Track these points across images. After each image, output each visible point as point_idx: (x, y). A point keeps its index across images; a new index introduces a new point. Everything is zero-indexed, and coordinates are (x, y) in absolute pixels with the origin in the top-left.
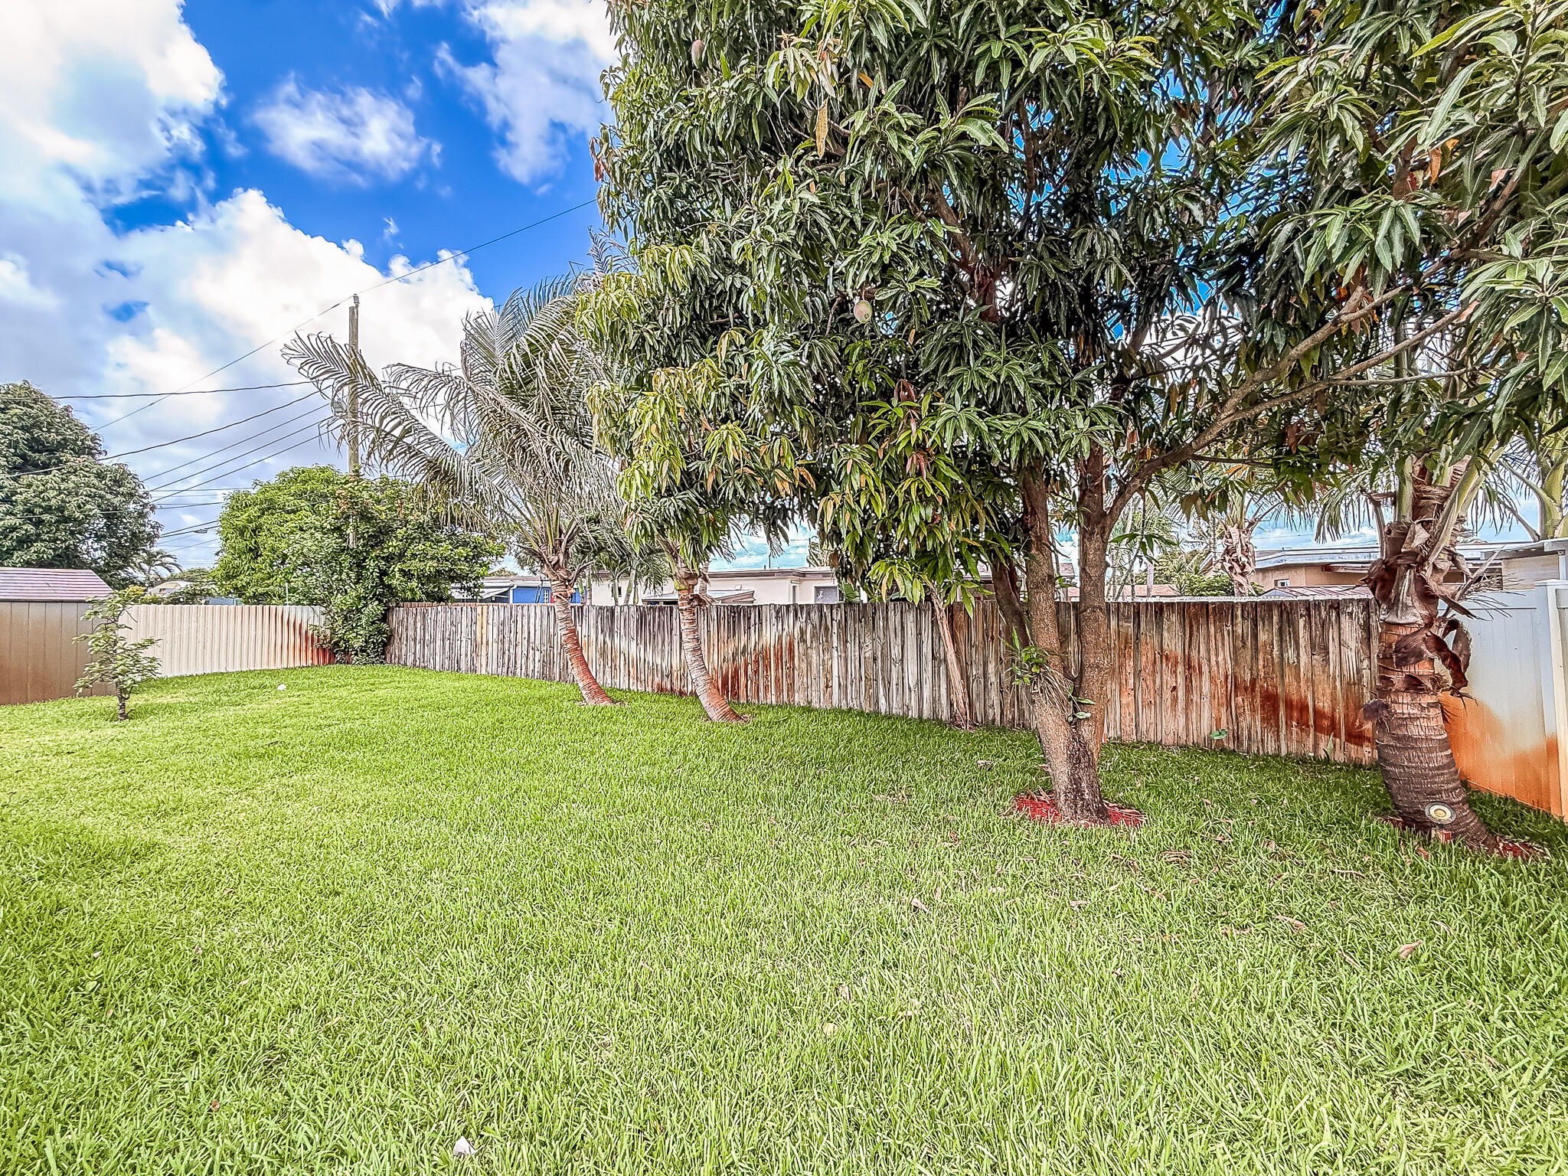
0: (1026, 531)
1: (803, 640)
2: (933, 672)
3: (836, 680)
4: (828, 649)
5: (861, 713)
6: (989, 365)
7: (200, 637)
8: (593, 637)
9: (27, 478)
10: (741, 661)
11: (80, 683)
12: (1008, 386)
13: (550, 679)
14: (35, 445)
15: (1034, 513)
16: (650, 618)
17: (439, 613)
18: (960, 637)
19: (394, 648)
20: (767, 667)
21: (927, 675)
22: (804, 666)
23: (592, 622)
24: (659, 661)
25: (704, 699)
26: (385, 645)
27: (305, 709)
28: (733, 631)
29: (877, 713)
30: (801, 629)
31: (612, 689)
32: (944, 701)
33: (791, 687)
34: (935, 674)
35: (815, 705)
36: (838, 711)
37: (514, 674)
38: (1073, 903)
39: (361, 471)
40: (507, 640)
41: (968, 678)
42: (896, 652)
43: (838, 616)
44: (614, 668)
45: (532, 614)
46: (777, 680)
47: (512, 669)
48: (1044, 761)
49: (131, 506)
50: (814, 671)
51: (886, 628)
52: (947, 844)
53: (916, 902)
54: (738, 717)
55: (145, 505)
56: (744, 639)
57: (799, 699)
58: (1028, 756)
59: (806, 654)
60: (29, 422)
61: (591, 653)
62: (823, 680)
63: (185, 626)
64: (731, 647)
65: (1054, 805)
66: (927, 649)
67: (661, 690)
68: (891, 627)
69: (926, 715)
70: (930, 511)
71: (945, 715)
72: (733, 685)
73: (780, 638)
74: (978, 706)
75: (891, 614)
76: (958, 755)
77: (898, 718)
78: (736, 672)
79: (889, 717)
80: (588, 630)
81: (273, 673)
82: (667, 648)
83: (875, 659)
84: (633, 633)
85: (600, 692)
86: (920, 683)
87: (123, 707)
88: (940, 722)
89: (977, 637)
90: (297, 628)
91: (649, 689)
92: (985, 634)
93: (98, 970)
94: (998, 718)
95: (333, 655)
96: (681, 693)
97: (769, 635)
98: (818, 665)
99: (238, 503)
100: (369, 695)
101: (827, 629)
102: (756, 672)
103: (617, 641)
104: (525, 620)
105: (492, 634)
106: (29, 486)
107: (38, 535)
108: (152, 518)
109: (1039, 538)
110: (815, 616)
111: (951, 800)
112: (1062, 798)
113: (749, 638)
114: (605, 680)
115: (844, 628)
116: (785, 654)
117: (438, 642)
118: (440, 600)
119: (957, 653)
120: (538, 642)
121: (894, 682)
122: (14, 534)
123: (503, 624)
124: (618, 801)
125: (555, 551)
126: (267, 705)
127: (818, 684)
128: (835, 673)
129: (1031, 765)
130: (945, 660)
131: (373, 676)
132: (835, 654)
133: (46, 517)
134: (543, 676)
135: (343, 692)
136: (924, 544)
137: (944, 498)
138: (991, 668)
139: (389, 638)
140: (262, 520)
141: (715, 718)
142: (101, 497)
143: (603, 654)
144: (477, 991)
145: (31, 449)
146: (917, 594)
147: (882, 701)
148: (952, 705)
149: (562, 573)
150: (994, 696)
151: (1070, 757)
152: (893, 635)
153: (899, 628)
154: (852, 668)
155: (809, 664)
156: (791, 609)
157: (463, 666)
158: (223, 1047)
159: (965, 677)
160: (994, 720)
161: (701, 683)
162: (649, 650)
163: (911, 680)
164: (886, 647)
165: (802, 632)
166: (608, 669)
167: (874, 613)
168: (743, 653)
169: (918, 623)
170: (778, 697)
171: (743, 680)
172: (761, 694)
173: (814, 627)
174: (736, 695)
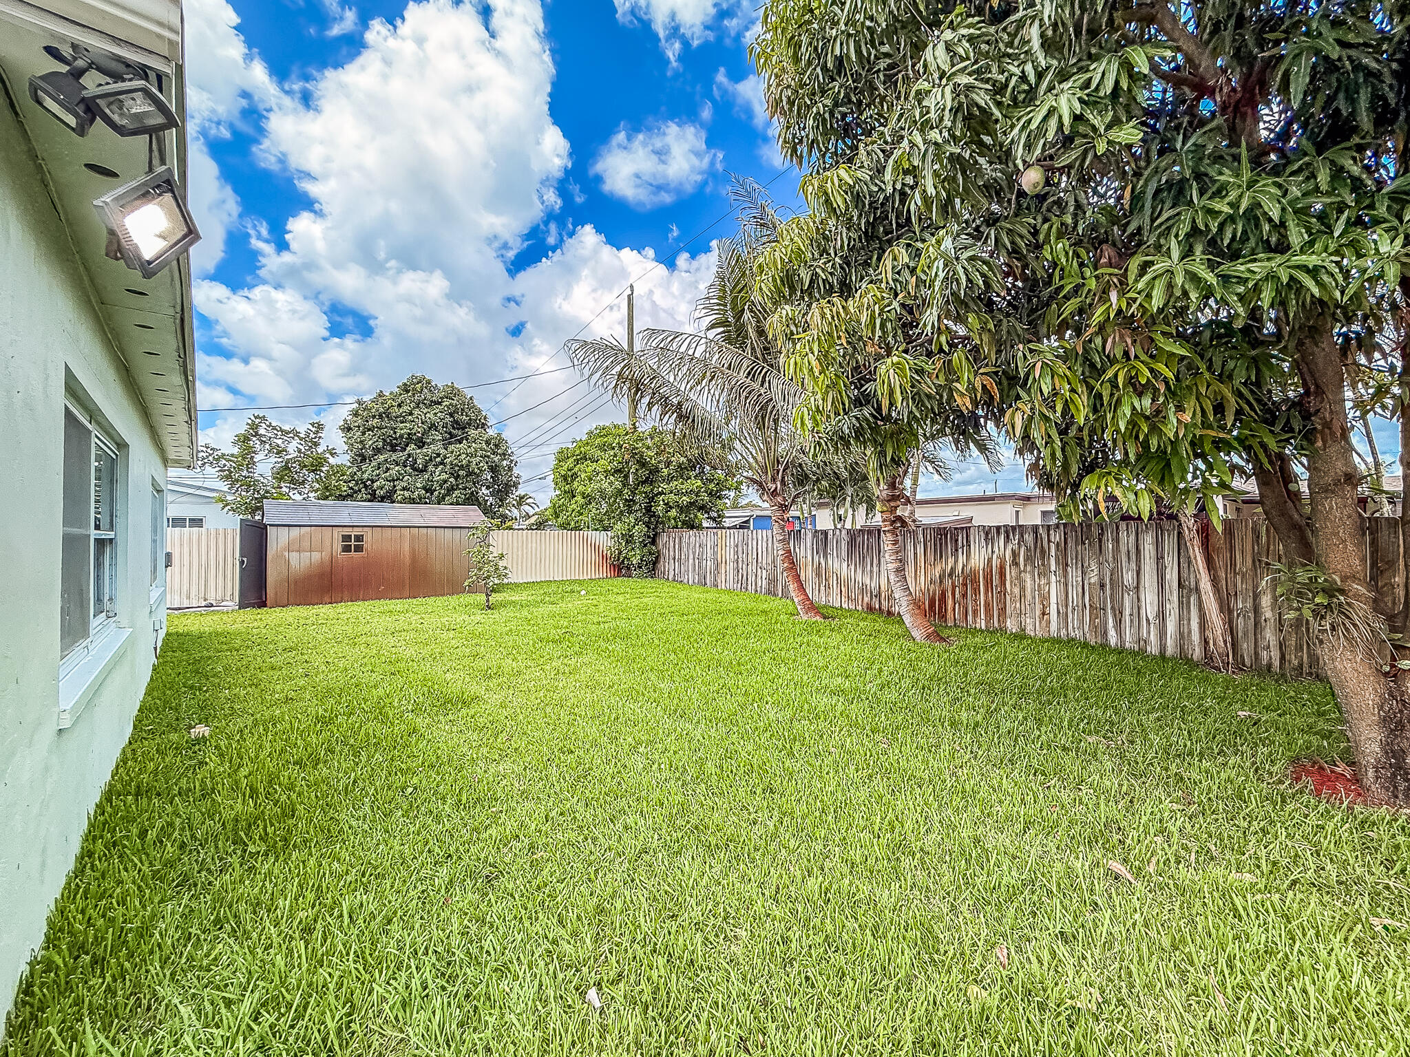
0: (1306, 416)
1: (1015, 563)
2: (1180, 603)
3: (1053, 607)
4: (1045, 572)
5: (1085, 645)
6: (1220, 192)
7: (538, 556)
8: (810, 558)
9: (451, 447)
10: (948, 583)
11: (466, 584)
12: (1253, 216)
13: (775, 595)
14: (456, 423)
15: (1320, 392)
16: (859, 540)
17: (689, 536)
18: (1219, 562)
19: (660, 565)
20: (976, 591)
21: (1172, 607)
22: (1016, 590)
23: (809, 544)
24: (868, 582)
25: (907, 619)
26: (654, 564)
27: (593, 609)
28: (940, 553)
29: (1105, 646)
30: (1013, 551)
31: (825, 606)
32: (1196, 637)
33: (1003, 611)
34: (1183, 605)
35: (1029, 631)
36: (1058, 641)
37: (747, 589)
38: (1375, 921)
39: (637, 424)
40: (740, 560)
41: (1230, 611)
42: (1129, 578)
43: (1056, 537)
44: (828, 587)
45: (760, 538)
46: (987, 605)
47: (744, 585)
48: (1343, 721)
49: (505, 463)
50: (1029, 597)
51: (1117, 549)
52: (1175, 807)
53: (1117, 867)
54: (942, 639)
55: (511, 461)
56: (951, 561)
57: (1011, 625)
58: (1321, 714)
59: (1019, 578)
60: (452, 409)
61: (807, 574)
62: (1038, 607)
63: (530, 545)
64: (938, 569)
65: (1357, 780)
66: (1172, 576)
67: (870, 609)
68: (1123, 549)
69: (1170, 651)
70: (1147, 402)
71: (1197, 654)
72: (940, 608)
73: (990, 560)
74: (1246, 648)
75: (1123, 535)
76: (1208, 702)
77: (1134, 653)
78: (943, 594)
79: (1120, 651)
80: (805, 551)
81: (580, 582)
82: (875, 569)
83: (1102, 586)
84: (844, 554)
85: (812, 607)
86: (1162, 615)
87: (488, 601)
88: (1189, 661)
89: (1244, 562)
90: (596, 548)
91: (860, 608)
92: (1256, 561)
93: (415, 780)
94: (1276, 663)
95: (620, 570)
96: (889, 613)
97: (978, 557)
98: (1033, 590)
99: (562, 456)
100: (637, 602)
101: (1043, 551)
102: (964, 596)
103: (830, 562)
104: (755, 543)
105: (730, 555)
106: (452, 452)
107: (457, 485)
108: (516, 471)
109: (1327, 425)
110: (1029, 538)
111: (1191, 754)
112: (1371, 773)
113: (956, 561)
114: (820, 598)
115: (1063, 550)
116: (995, 578)
117: (691, 561)
118: (692, 527)
119: (1215, 581)
120: (764, 562)
121: (1127, 612)
122: (445, 485)
123: (737, 546)
124: (806, 707)
125: (774, 480)
126: (571, 605)
127: (1033, 610)
128: (1053, 600)
129: (1322, 725)
130: (1197, 590)
131: (643, 587)
132: (1053, 578)
133: (461, 473)
134: (769, 592)
135: (621, 598)
136: (1146, 445)
137: (1167, 383)
138: (1266, 601)
139: (657, 558)
140: (576, 469)
141: (918, 638)
142: (488, 457)
143: (818, 575)
144: (646, 857)
145: (454, 428)
146: (1146, 506)
147: (1112, 633)
148: (1206, 642)
149: (779, 499)
150: (1270, 636)
151: (1384, 721)
152: (1124, 559)
153: (1133, 551)
154: (1074, 594)
155: (1023, 589)
156: (1002, 530)
157: (708, 582)
158: (465, 857)
159: (1226, 608)
160: (1269, 666)
161: (904, 604)
162: (859, 571)
163: (1150, 609)
164: (1116, 574)
165: (1015, 555)
166: (822, 588)
167: (1101, 534)
168: (950, 575)
169: (1158, 545)
170: (987, 622)
171: (950, 602)
172: (970, 618)
173: (1028, 550)
174: (943, 617)
